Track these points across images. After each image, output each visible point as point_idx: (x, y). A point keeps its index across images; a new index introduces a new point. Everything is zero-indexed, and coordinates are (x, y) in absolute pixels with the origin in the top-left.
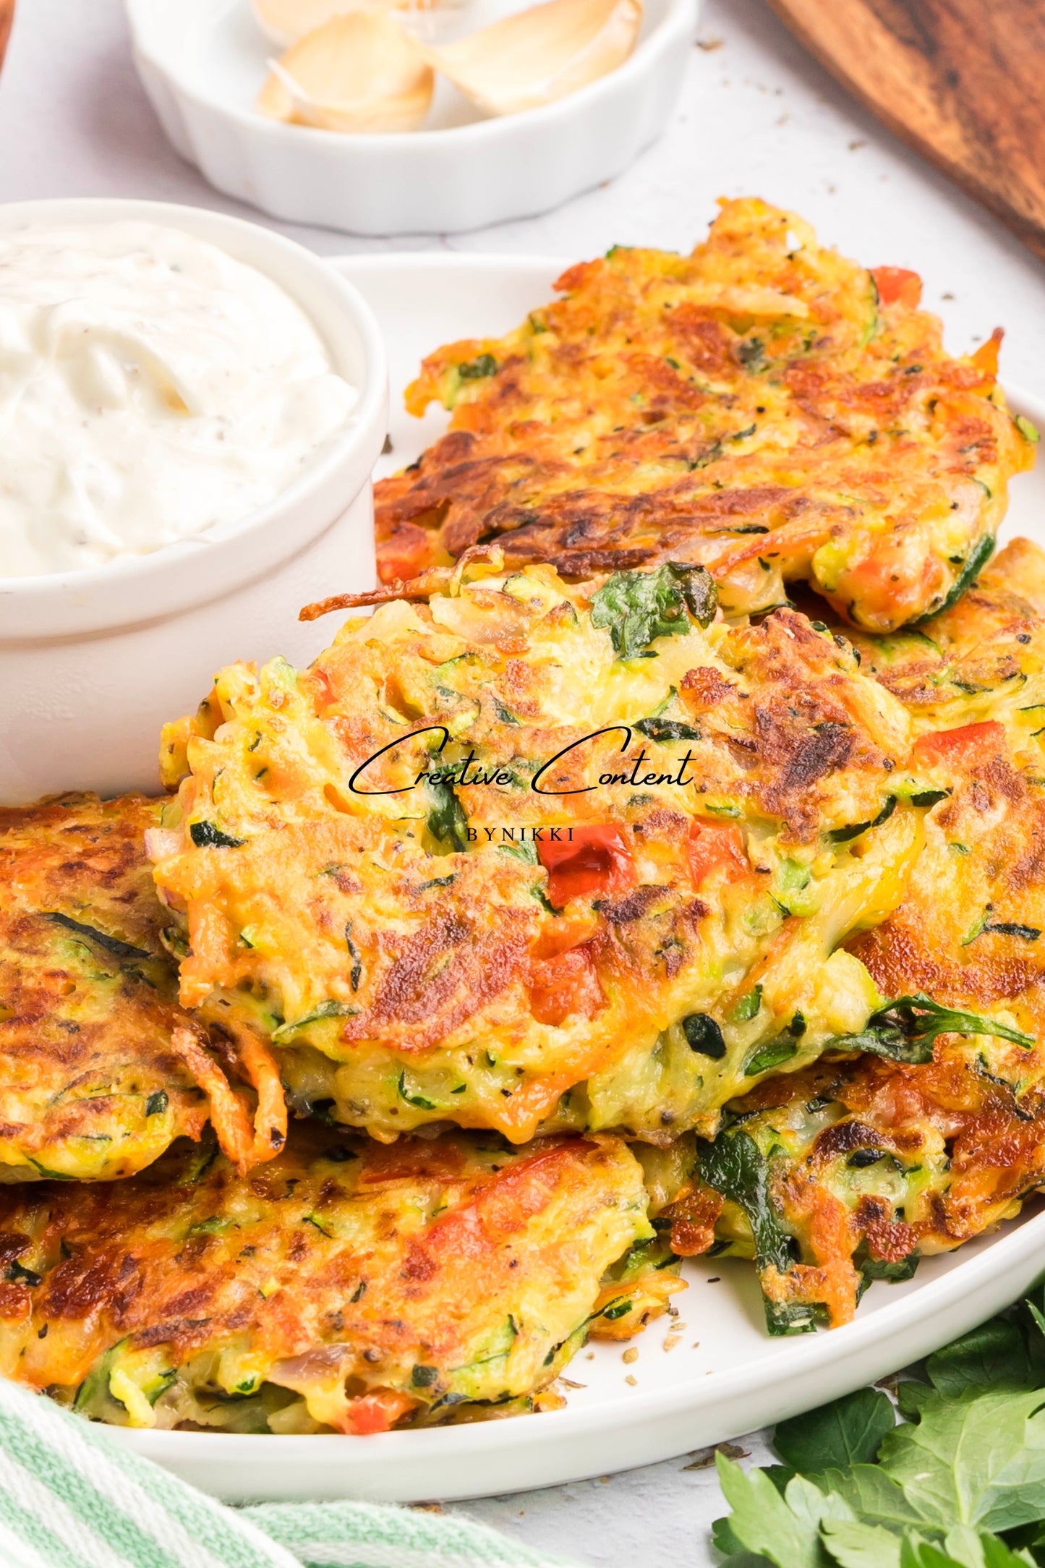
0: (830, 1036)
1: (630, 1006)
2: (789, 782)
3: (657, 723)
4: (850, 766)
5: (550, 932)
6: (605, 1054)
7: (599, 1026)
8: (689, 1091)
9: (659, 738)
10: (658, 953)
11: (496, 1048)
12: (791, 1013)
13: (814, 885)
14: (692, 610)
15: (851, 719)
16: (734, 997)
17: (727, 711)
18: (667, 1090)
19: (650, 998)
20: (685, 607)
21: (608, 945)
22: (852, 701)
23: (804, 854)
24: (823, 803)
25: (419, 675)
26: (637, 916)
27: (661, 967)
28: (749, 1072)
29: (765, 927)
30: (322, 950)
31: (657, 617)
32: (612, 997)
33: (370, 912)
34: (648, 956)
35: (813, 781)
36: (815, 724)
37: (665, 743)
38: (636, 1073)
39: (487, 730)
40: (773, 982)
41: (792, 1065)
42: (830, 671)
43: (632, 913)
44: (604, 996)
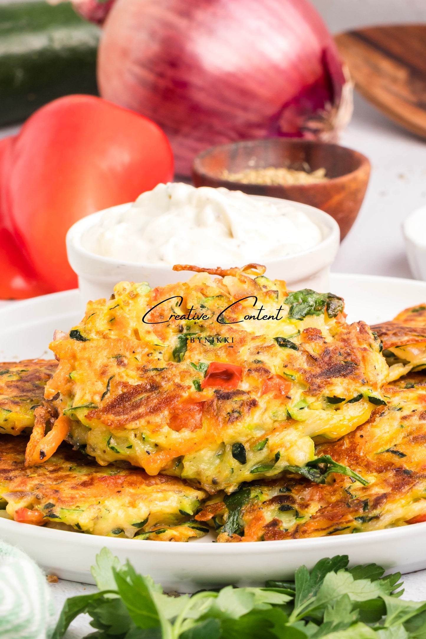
0: (287, 464)
1: (209, 430)
3: (284, 340)
4: (349, 378)
5: (192, 396)
6: (195, 447)
7: (194, 435)
8: (226, 473)
9: (281, 345)
10: (229, 413)
11: (147, 433)
12: (276, 452)
13: (306, 410)
14: (327, 310)
15: (362, 364)
16: (256, 440)
17: (315, 345)
18: (218, 471)
19: (218, 429)
20: (325, 308)
21: (211, 405)
22: (365, 358)
23: (311, 400)
24: (328, 385)
25: (196, 299)
26: (228, 399)
27: (227, 419)
28: (252, 472)
29: (278, 418)
30: (96, 383)
31: (313, 308)
32: (204, 425)
33: (123, 374)
35: (330, 378)
36: (346, 360)
37: (283, 348)
38: (206, 458)
40: (273, 440)
41: (270, 474)
42: (365, 346)
43: (227, 397)
44: (201, 424)
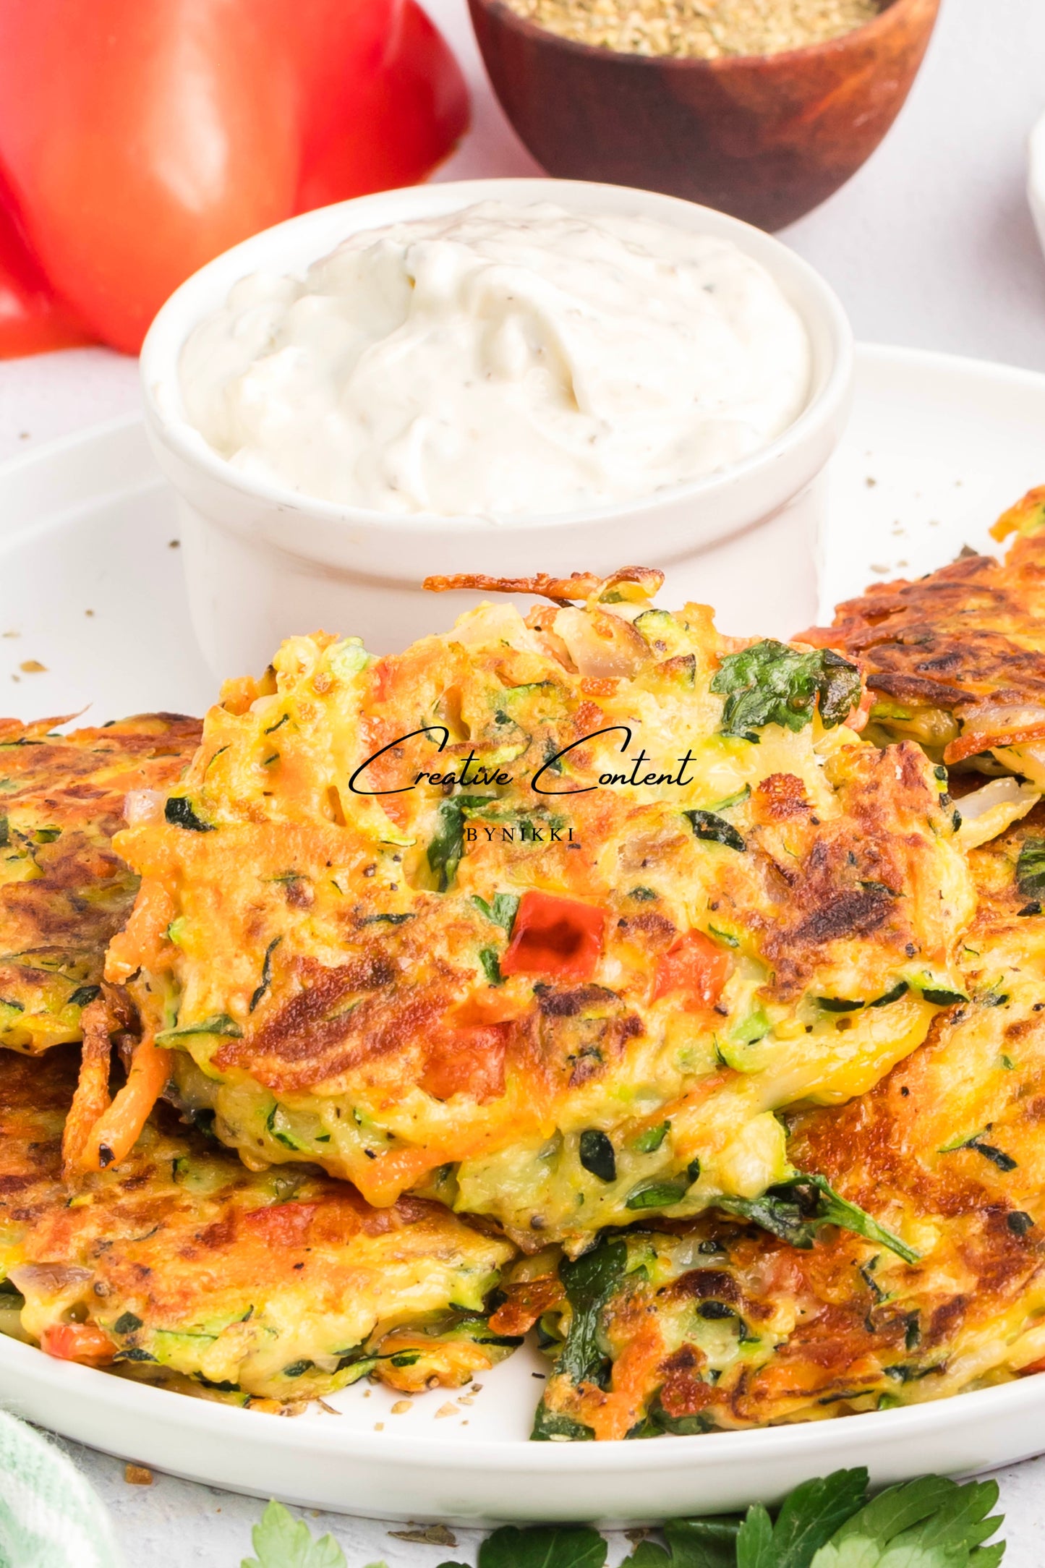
0: (719, 1192)
1: (522, 1102)
2: (802, 933)
4: (872, 939)
5: (479, 1002)
6: (488, 1141)
7: (484, 1112)
8: (566, 1205)
10: (571, 1058)
11: (366, 1109)
12: (689, 1158)
13: (766, 1044)
14: (821, 706)
15: (906, 888)
16: (640, 1125)
17: (790, 831)
18: (544, 1197)
19: (544, 1101)
20: (814, 702)
21: (526, 1033)
22: (916, 870)
23: (777, 1013)
24: (822, 965)
25: (484, 693)
26: (569, 1013)
27: (568, 1073)
28: (631, 1205)
29: (695, 1067)
31: (783, 701)
32: (509, 1088)
33: (304, 933)
34: (559, 1059)
35: (826, 940)
36: (866, 880)
37: (708, 843)
38: (515, 1169)
39: (524, 770)
40: (684, 1125)
41: (675, 1211)
42: (917, 828)
43: (565, 1007)
44: (502, 1084)
